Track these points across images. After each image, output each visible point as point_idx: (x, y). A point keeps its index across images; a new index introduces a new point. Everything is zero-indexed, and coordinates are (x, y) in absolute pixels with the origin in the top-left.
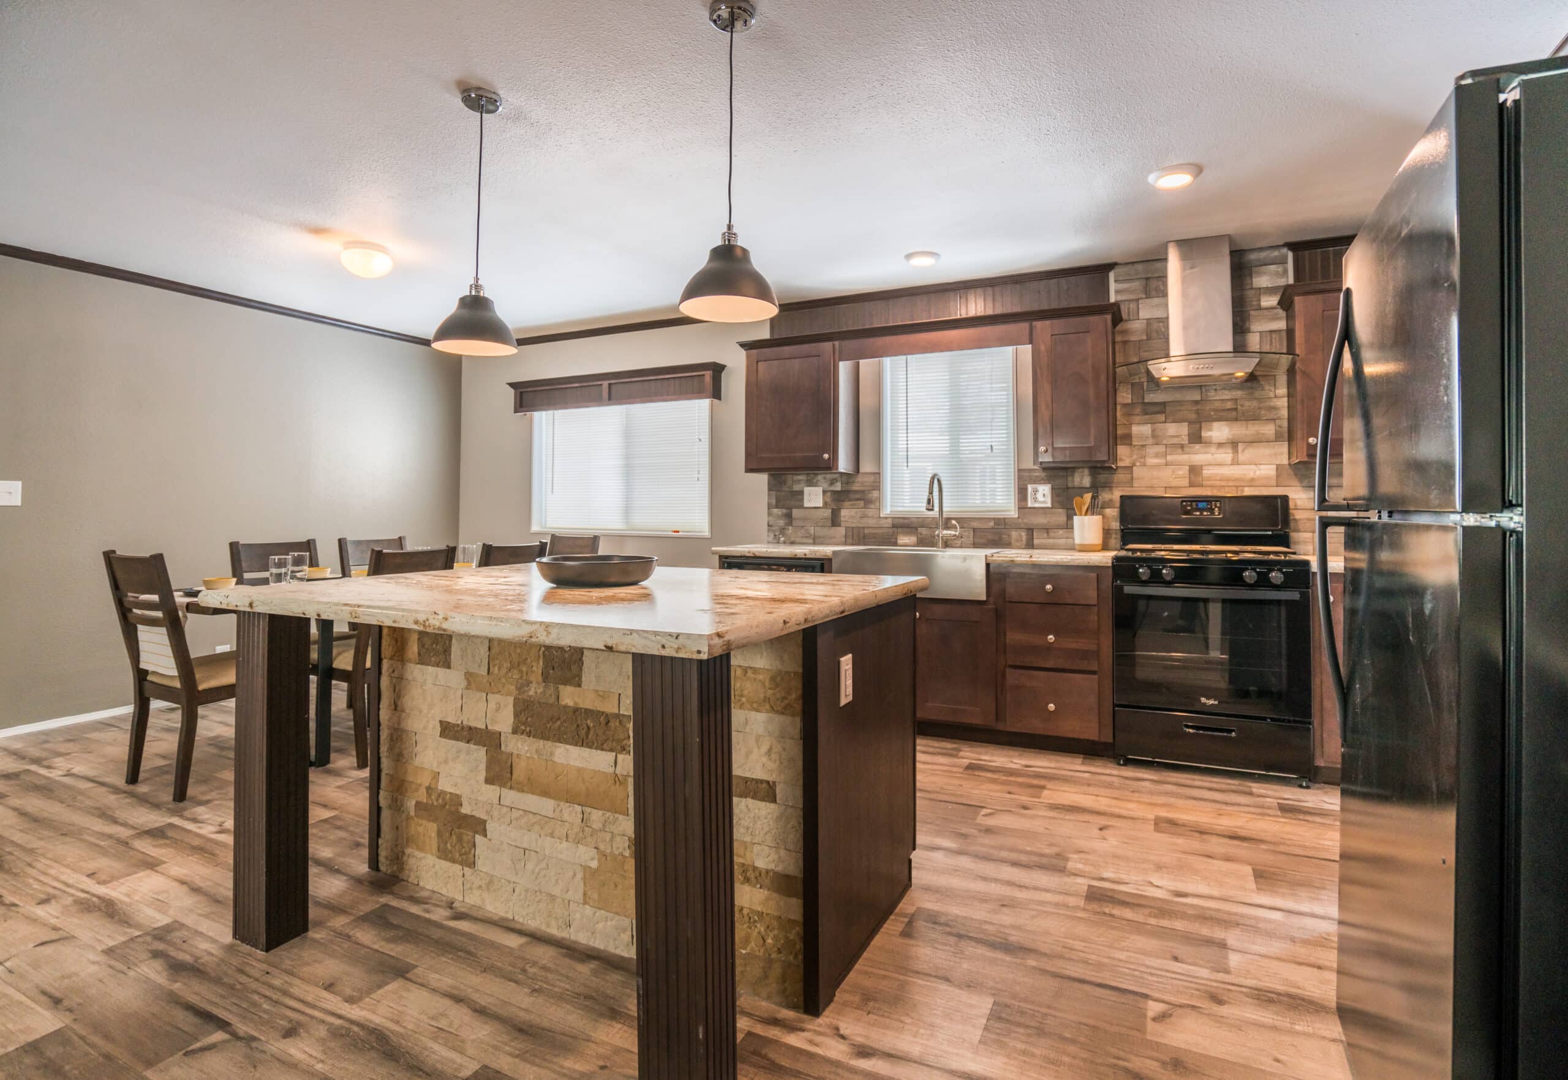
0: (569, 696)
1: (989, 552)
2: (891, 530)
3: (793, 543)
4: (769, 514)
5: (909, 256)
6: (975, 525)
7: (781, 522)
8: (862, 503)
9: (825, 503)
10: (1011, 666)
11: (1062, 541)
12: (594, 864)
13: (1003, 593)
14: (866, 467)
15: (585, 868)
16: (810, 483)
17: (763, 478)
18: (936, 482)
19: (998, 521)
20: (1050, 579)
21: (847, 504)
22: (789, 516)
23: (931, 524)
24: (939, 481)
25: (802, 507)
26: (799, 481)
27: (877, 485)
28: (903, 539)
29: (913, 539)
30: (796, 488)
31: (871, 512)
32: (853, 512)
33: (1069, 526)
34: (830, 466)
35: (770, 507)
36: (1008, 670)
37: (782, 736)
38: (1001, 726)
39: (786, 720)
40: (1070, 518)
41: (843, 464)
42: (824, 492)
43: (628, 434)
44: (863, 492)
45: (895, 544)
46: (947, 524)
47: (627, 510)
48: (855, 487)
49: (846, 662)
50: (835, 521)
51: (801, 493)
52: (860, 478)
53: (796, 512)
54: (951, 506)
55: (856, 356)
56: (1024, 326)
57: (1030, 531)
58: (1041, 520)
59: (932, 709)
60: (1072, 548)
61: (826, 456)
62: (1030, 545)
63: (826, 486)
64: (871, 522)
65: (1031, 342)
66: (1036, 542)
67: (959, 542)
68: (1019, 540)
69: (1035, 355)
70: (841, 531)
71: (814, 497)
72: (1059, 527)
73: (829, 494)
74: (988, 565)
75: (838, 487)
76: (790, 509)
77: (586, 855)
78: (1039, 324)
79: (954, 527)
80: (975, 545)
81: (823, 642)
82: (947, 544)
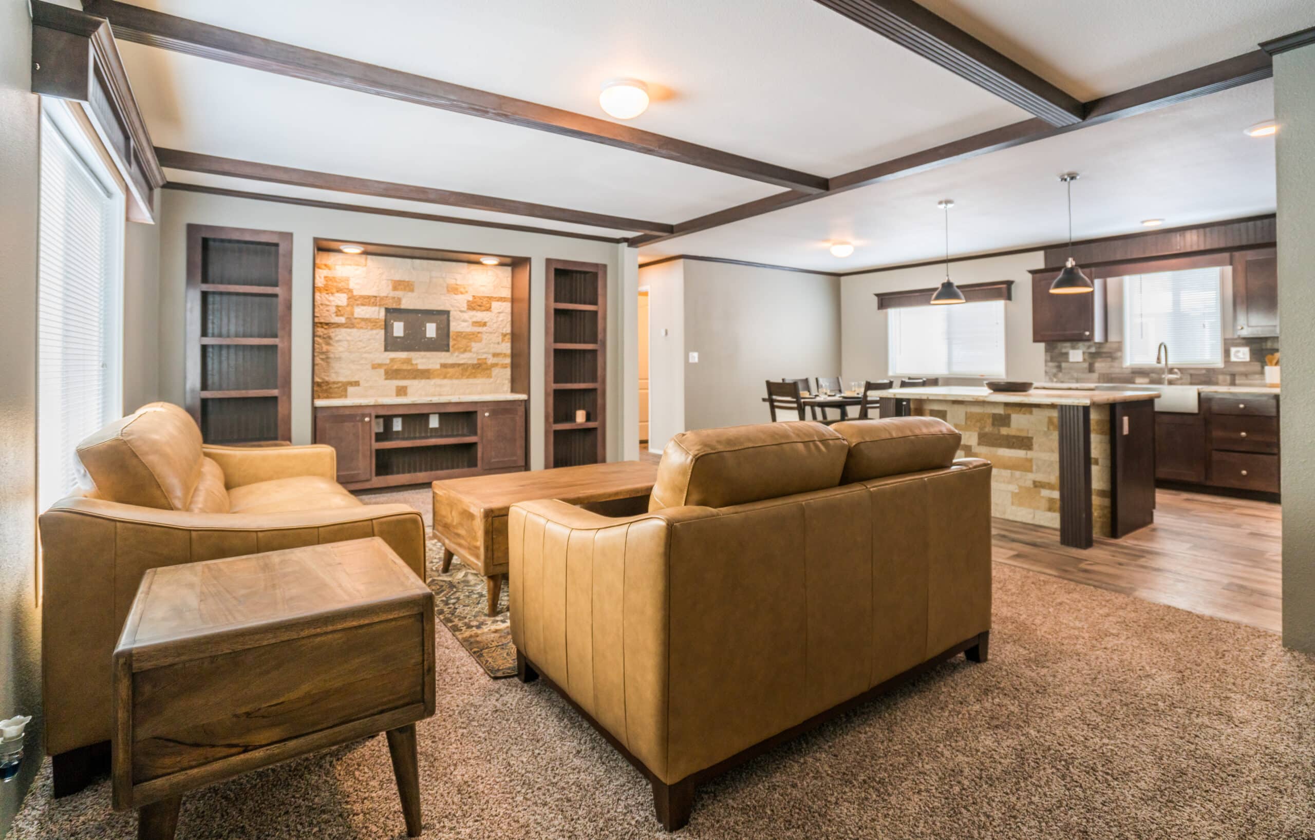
0: (1004, 431)
1: (1200, 387)
2: (1131, 375)
3: (1062, 382)
4: (1046, 366)
5: (1143, 222)
6: (1192, 372)
7: (1054, 370)
8: (1109, 359)
9: (1084, 360)
10: (1216, 450)
11: (1258, 382)
12: (1017, 491)
13: (1210, 409)
14: (1113, 338)
15: (1012, 493)
16: (1073, 348)
17: (1042, 346)
18: (1163, 348)
19: (1208, 370)
20: (1243, 402)
21: (1099, 360)
22: (1059, 367)
23: (1161, 371)
24: (1165, 347)
25: (1067, 361)
26: (1065, 347)
27: (1120, 347)
28: (1138, 380)
29: (1147, 380)
30: (1064, 351)
31: (1116, 364)
32: (1103, 364)
33: (1262, 373)
34: (1090, 339)
35: (1046, 361)
36: (1214, 452)
37: (1101, 442)
38: (1209, 483)
39: (1103, 437)
40: (1263, 367)
41: (1098, 337)
42: (1084, 353)
43: (949, 319)
44: (1110, 353)
45: (1134, 383)
46: (1171, 371)
47: (950, 363)
48: (1105, 350)
49: (1126, 419)
50: (1091, 369)
51: (1067, 354)
52: (1108, 345)
53: (1064, 365)
54: (1173, 360)
55: (1104, 276)
56: (1226, 255)
57: (1233, 376)
58: (1242, 369)
59: (1163, 472)
60: (1265, 386)
61: (1087, 333)
62: (1233, 383)
63: (1085, 349)
64: (1117, 370)
65: (1231, 264)
66: (1237, 382)
67: (1180, 382)
68: (1224, 381)
69: (1234, 271)
70: (1095, 376)
71: (1076, 355)
72: (1255, 373)
73: (1087, 354)
74: (1199, 394)
75: (1093, 350)
76: (1060, 362)
77: (1014, 488)
78: (1237, 254)
79: (1176, 373)
80: (1192, 384)
81: (1118, 410)
82: (1171, 383)
